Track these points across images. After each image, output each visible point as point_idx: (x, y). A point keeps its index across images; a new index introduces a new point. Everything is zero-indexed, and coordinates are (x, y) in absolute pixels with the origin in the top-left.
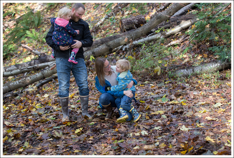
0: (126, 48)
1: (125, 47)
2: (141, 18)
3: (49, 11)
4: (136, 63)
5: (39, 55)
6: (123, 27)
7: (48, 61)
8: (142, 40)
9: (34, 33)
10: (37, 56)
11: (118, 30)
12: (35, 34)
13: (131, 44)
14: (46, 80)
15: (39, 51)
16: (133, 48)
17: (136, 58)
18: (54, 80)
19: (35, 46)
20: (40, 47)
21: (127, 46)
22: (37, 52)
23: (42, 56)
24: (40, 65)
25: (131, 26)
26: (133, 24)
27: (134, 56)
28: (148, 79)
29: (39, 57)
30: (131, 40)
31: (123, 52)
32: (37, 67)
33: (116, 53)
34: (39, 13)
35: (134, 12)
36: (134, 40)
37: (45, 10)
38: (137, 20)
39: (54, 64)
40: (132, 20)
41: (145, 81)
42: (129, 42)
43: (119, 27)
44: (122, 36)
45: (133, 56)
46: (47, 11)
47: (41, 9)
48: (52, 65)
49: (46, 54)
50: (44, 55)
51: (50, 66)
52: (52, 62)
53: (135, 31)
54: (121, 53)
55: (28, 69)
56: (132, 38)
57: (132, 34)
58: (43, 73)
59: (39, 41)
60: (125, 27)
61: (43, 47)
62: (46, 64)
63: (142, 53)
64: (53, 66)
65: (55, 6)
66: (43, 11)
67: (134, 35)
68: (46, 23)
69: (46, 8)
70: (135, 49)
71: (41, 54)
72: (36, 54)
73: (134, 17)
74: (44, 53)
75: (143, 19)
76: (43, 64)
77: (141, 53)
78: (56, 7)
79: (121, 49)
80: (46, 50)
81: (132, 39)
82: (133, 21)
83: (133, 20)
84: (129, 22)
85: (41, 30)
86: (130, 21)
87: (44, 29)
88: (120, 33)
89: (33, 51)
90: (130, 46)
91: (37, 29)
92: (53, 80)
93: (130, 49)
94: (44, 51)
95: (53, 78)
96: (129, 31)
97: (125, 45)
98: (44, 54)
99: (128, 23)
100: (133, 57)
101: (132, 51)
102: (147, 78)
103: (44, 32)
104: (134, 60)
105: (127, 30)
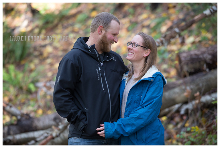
0: (187, 110)
1: (185, 107)
3: (43, 31)
4: (207, 140)
5: (19, 117)
6: (182, 68)
7: (36, 129)
9: (13, 74)
10: (14, 118)
11: (173, 72)
12: (16, 76)
13: (197, 101)
15: (19, 108)
16: (202, 110)
17: (207, 132)
19: (13, 97)
20: (23, 101)
21: (190, 106)
22: (14, 110)
23: (24, 118)
24: (19, 137)
25: (197, 66)
26: (202, 63)
27: (202, 127)
29: (19, 121)
30: (198, 93)
31: (182, 116)
33: (168, 119)
35: (205, 39)
36: (203, 94)
37: (37, 31)
38: (209, 54)
39: (46, 137)
40: (199, 55)
42: (194, 98)
43: (175, 67)
44: (179, 85)
45: (200, 126)
46: (40, 33)
47: (29, 29)
48: (42, 137)
49: (32, 115)
50: (28, 117)
51: (38, 139)
52: (42, 132)
54: (177, 119)
56: (199, 90)
57: (199, 82)
59: (21, 88)
60: (186, 68)
61: (29, 100)
62: (31, 135)
64: (43, 139)
65: (55, 22)
66: (32, 31)
67: (203, 85)
69: (37, 27)
70: (206, 111)
71: (22, 115)
72: (12, 115)
73: (204, 49)
74: (29, 112)
76: (24, 136)
79: (178, 111)
80: (33, 106)
81: (200, 94)
82: (201, 56)
83: (202, 54)
84: (195, 59)
85: (26, 67)
86: (196, 57)
87: (32, 66)
88: (177, 79)
89: (8, 108)
90: (195, 106)
91: (19, 66)
93: (195, 110)
94: (30, 108)
96: (195, 77)
97: (186, 103)
98: (28, 115)
100: (201, 129)
101: (198, 115)
103: (31, 71)
104: (203, 135)
105: (191, 74)
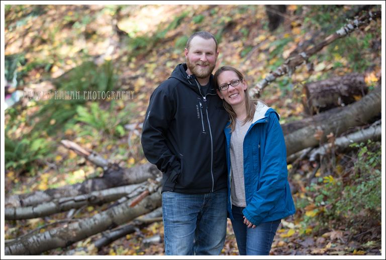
0: (318, 155)
1: (315, 152)
2: (355, 81)
3: (134, 60)
4: (343, 193)
5: (106, 168)
6: (310, 103)
7: (127, 183)
8: (358, 136)
9: (96, 114)
10: (99, 169)
11: (299, 108)
12: (100, 116)
13: (330, 145)
14: (119, 230)
15: (105, 156)
16: (336, 156)
17: (344, 182)
18: (138, 232)
19: (97, 143)
20: (110, 147)
21: (321, 151)
22: (99, 159)
23: (111, 170)
24: (106, 193)
25: (330, 99)
26: (336, 96)
27: (337, 177)
28: (373, 236)
29: (105, 172)
30: (331, 134)
31: (311, 163)
32: (99, 198)
33: (294, 167)
34: (108, 66)
35: (339, 65)
36: (339, 136)
37: (125, 59)
38: (345, 85)
39: (141, 193)
40: (332, 86)
41: (366, 241)
42: (326, 141)
43: (302, 102)
44: (307, 125)
45: (335, 175)
46: (129, 61)
47: (116, 56)
48: (135, 193)
49: (121, 165)
50: (117, 168)
51: (130, 196)
52: (135, 187)
53: (341, 113)
54: (305, 167)
55: (76, 201)
56: (333, 130)
57: (333, 120)
58: (111, 214)
59: (107, 132)
60: (315, 103)
61: (117, 147)
62: (121, 190)
63: (359, 169)
64: (137, 195)
65: (149, 48)
66: (119, 59)
67: (337, 123)
68: (126, 90)
69: (125, 54)
70: (342, 156)
71: (110, 166)
72: (97, 165)
73: (337, 79)
74: (117, 162)
75: (360, 83)
76: (112, 191)
77: (356, 170)
78: (151, 51)
79: (307, 157)
80: (123, 154)
81: (334, 134)
82: (335, 88)
83: (336, 85)
84: (326, 90)
85: (113, 106)
86: (328, 88)
87: (121, 104)
88: (305, 117)
89: (91, 157)
90: (328, 151)
91: (104, 103)
92: (137, 230)
93: (328, 156)
94: (120, 157)
95: (136, 226)
96: (327, 114)
97: (317, 146)
98: (116, 165)
99: (325, 92)
100: (336, 180)
101: (332, 161)
102: (371, 233)
103: (119, 110)
104: (338, 186)
105: (322, 110)
